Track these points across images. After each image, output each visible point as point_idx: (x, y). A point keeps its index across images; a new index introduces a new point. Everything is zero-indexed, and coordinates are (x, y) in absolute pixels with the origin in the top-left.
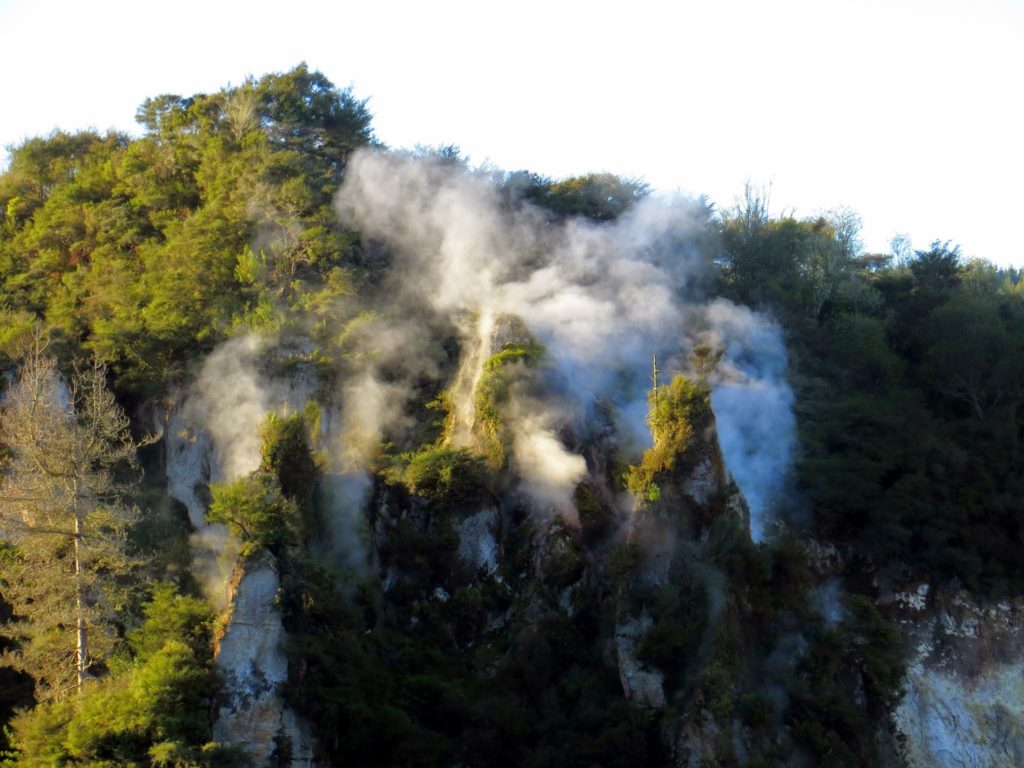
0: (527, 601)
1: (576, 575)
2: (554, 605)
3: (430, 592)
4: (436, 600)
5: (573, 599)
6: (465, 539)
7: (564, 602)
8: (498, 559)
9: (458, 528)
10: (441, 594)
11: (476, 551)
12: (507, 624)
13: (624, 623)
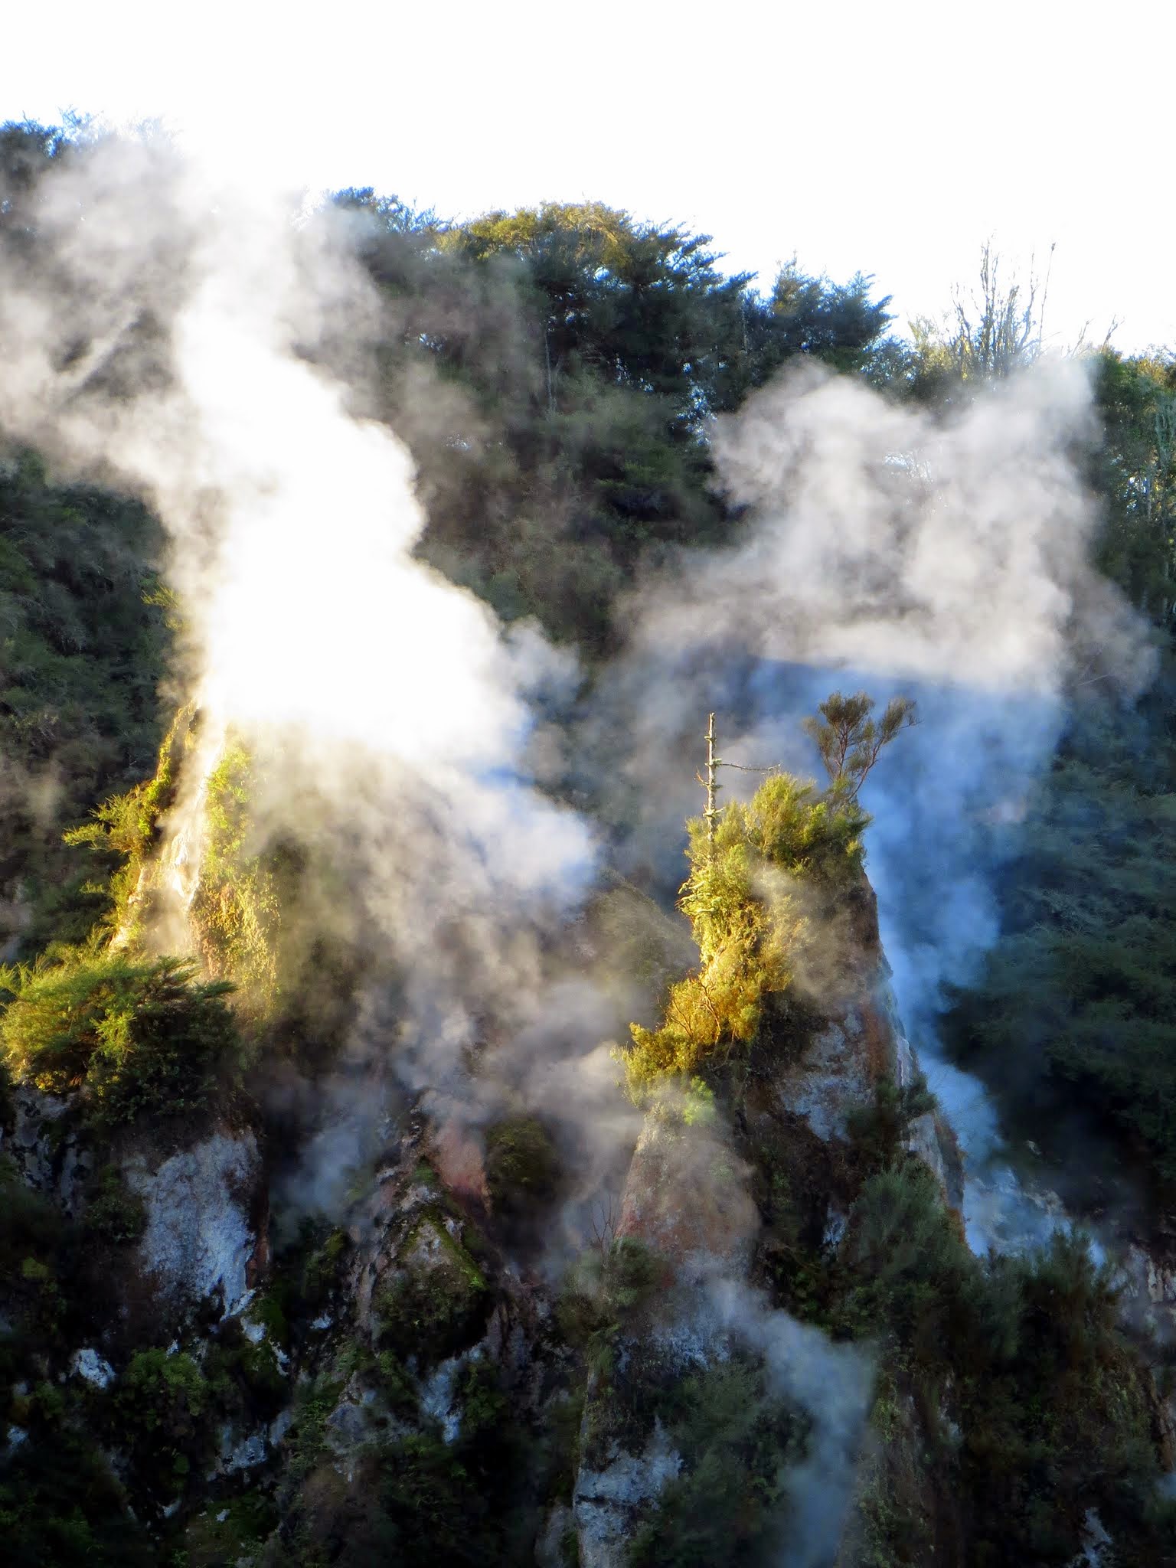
0: (331, 1395)
1: (470, 1329)
2: (406, 1409)
3: (62, 1359)
4: (79, 1381)
5: (459, 1395)
6: (162, 1214)
7: (434, 1402)
8: (253, 1276)
9: (140, 1182)
10: (90, 1366)
11: (191, 1249)
12: (275, 1457)
13: (601, 1465)
